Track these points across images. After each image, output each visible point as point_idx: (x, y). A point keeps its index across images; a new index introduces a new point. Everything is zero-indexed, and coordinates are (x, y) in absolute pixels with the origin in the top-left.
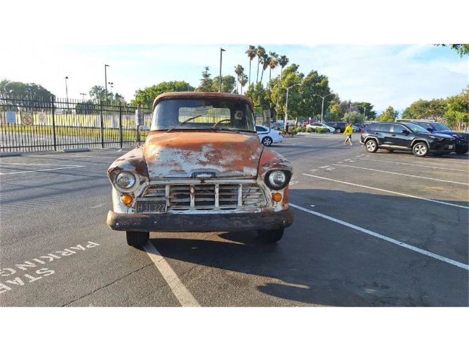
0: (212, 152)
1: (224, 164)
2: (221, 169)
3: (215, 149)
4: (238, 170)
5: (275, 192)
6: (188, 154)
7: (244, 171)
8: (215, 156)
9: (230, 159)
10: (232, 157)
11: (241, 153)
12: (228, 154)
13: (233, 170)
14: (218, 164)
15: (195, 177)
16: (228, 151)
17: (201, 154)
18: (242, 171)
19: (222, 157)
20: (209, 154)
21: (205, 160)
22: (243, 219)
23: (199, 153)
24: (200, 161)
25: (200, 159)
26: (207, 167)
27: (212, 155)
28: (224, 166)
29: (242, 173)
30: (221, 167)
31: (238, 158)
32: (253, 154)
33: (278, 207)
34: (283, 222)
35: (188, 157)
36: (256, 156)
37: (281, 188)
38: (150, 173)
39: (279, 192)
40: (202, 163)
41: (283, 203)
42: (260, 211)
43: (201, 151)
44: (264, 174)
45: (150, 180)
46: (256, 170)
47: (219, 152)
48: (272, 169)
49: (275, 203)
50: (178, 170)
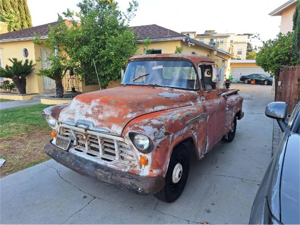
0: (97, 107)
1: (101, 119)
2: (96, 123)
3: (100, 105)
4: (106, 126)
6: (83, 107)
7: (112, 129)
8: (98, 111)
9: (107, 114)
10: (110, 113)
11: (120, 110)
12: (108, 110)
13: (104, 126)
14: (96, 118)
15: (77, 127)
16: (109, 107)
17: (89, 107)
18: (110, 127)
19: (102, 113)
20: (94, 108)
21: (90, 112)
22: (105, 173)
23: (89, 106)
24: (87, 113)
25: (88, 112)
26: (90, 119)
27: (96, 109)
28: (100, 121)
29: (110, 130)
30: (97, 121)
31: (115, 115)
32: (132, 113)
33: (145, 171)
34: (138, 189)
35: (82, 109)
36: (135, 115)
37: (147, 152)
38: (59, 118)
39: (146, 155)
40: (87, 115)
41: (150, 168)
42: (127, 170)
43: (90, 104)
44: (127, 135)
45: (61, 123)
46: (122, 129)
47: (102, 107)
48: (132, 131)
49: (143, 166)
50: (72, 118)
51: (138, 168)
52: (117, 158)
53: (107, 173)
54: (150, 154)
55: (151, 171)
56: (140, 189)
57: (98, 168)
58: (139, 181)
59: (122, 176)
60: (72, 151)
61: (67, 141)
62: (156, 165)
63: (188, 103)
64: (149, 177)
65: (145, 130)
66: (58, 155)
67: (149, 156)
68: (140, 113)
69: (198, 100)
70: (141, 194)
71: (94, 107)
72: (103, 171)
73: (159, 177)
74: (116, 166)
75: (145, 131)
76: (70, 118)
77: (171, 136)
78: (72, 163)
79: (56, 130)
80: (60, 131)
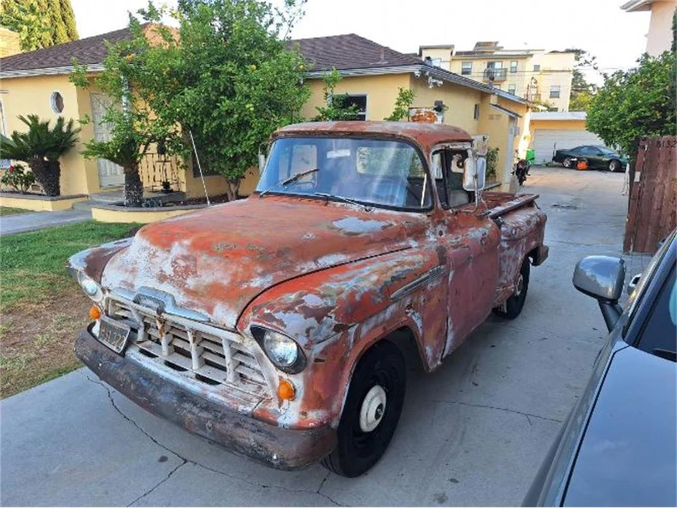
0: (185, 258)
1: (191, 288)
2: (181, 298)
3: (189, 253)
4: (202, 307)
5: (285, 376)
6: (154, 255)
7: (215, 314)
8: (187, 267)
9: (207, 278)
10: (213, 274)
11: (234, 268)
12: (208, 267)
13: (197, 305)
14: (181, 285)
15: (139, 303)
16: (211, 261)
17: (168, 258)
18: (210, 310)
19: (196, 272)
20: (178, 261)
21: (169, 270)
22: (201, 414)
23: (166, 255)
24: (162, 271)
25: (164, 270)
26: (166, 287)
27: (182, 263)
28: (189, 292)
29: (209, 316)
30: (182, 293)
31: (222, 278)
32: (263, 275)
33: (290, 414)
34: (271, 457)
35: (153, 260)
36: (268, 280)
37: (293, 371)
38: (103, 279)
39: (292, 378)
40: (162, 278)
41: (302, 406)
42: (249, 409)
43: (169, 251)
44: (247, 330)
45: (109, 291)
46: (236, 316)
47: (195, 260)
48: (256, 323)
49: (286, 402)
50: (129, 282)
51: (273, 406)
52: (230, 376)
53: (204, 415)
54: (301, 375)
55: (304, 414)
56: (275, 457)
57: (185, 401)
58: (274, 437)
59: (238, 425)
60: (133, 354)
61: (123, 332)
62: (314, 401)
63: (403, 244)
64: (297, 429)
65: (285, 323)
66: (101, 363)
67: (298, 381)
68: (282, 275)
69: (428, 233)
70: (278, 468)
71: (178, 259)
72: (195, 408)
73: (323, 426)
74: (225, 396)
75: (285, 326)
76: (125, 282)
77: (352, 331)
78: (130, 384)
79: (100, 304)
80: (108, 306)
